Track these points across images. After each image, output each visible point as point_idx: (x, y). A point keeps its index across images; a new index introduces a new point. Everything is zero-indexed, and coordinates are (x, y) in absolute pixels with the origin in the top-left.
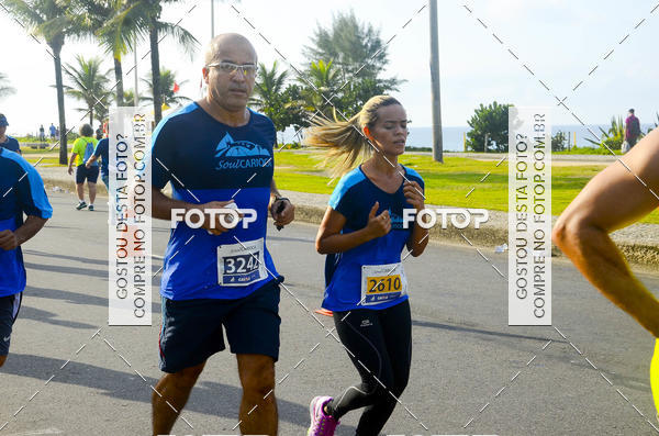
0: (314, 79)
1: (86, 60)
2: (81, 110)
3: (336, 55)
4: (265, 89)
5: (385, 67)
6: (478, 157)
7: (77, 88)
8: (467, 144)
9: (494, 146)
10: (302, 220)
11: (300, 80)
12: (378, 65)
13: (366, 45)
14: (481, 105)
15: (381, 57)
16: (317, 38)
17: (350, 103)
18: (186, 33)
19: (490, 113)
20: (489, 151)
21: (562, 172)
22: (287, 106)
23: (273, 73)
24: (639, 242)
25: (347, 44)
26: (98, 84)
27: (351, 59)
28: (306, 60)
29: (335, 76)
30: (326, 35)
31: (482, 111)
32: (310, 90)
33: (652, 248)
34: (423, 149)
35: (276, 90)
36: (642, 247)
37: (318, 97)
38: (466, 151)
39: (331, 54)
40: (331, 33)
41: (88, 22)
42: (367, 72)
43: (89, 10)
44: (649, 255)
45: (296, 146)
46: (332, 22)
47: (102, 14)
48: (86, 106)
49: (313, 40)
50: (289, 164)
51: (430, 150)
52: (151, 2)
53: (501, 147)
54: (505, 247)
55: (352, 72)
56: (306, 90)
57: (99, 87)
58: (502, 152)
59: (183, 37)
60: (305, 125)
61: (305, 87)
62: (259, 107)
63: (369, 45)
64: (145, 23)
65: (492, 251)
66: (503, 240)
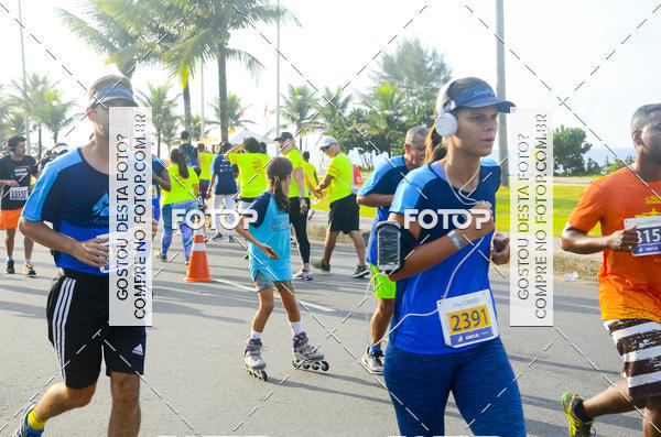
0: (378, 102)
1: (156, 86)
3: (401, 79)
9: (561, 171)
11: (365, 103)
18: (253, 59)
19: (557, 137)
23: (338, 97)
26: (166, 109)
27: (415, 83)
28: (371, 84)
29: (399, 99)
30: (391, 59)
32: (373, 113)
35: (341, 113)
37: (382, 120)
39: (396, 78)
41: (158, 49)
42: (432, 95)
43: (160, 37)
47: (171, 41)
48: (155, 130)
52: (219, 29)
53: (569, 170)
54: (576, 275)
55: (416, 95)
56: (371, 113)
57: (167, 111)
58: (570, 176)
59: (250, 63)
60: (370, 148)
61: (369, 110)
62: (323, 131)
63: (434, 68)
64: (213, 50)
65: (561, 278)
66: (573, 268)
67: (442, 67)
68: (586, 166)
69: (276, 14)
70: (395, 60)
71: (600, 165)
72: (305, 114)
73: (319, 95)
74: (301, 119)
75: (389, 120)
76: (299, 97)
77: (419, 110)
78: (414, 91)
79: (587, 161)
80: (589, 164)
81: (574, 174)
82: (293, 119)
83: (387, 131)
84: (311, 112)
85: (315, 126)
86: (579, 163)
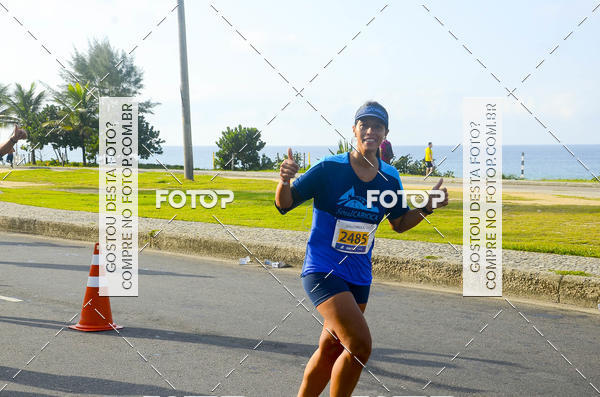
0: (71, 100)
3: (92, 79)
4: (23, 108)
5: (139, 91)
6: (226, 175)
8: (216, 162)
9: (240, 165)
10: (59, 237)
11: (58, 100)
12: (133, 89)
13: (121, 71)
14: (228, 128)
15: (137, 81)
16: (74, 62)
19: (236, 136)
20: (236, 169)
22: (45, 125)
23: (30, 93)
25: (102, 69)
27: (107, 83)
28: (64, 82)
29: (92, 97)
30: (84, 60)
31: (229, 133)
32: (67, 110)
34: (176, 167)
35: (34, 109)
37: (75, 117)
38: (215, 169)
39: (88, 78)
40: (87, 58)
45: (54, 163)
46: (88, 48)
49: (71, 64)
50: (47, 181)
51: (182, 167)
53: (247, 165)
54: (248, 259)
55: (108, 94)
56: (64, 110)
58: (247, 170)
60: (64, 144)
61: (62, 107)
63: (124, 70)
65: (236, 263)
66: (246, 253)
67: (132, 69)
68: (261, 162)
70: (88, 61)
71: (273, 161)
73: (11, 90)
75: (82, 116)
78: (106, 91)
79: (261, 157)
80: (263, 160)
81: (251, 169)
83: (80, 127)
84: (4, 107)
85: (8, 121)
86: (255, 158)
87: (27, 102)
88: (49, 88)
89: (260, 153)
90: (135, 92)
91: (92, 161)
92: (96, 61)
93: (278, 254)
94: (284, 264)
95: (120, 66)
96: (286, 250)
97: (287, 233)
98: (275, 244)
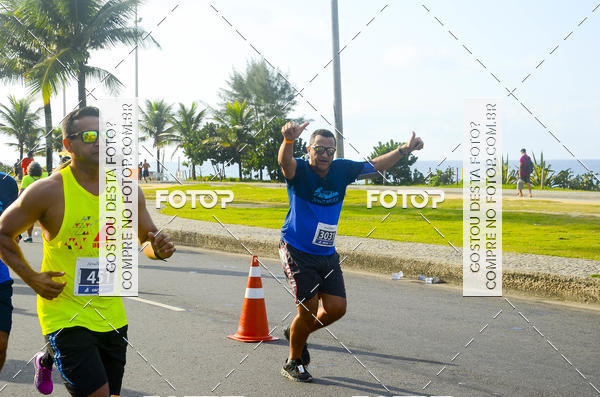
0: (229, 117)
1: (18, 99)
2: (12, 144)
3: (249, 97)
4: (185, 126)
5: (293, 107)
6: (378, 189)
7: (9, 125)
9: (391, 180)
10: (217, 249)
11: (217, 118)
12: (286, 104)
13: (276, 88)
14: (380, 143)
15: (291, 98)
16: (232, 82)
17: (262, 140)
18: (112, 76)
20: (387, 184)
21: (451, 205)
22: (205, 142)
23: (192, 113)
24: (519, 270)
25: (258, 87)
26: (29, 121)
27: (262, 101)
28: (222, 101)
29: (248, 115)
30: (240, 77)
31: (381, 148)
32: (225, 128)
33: (530, 276)
35: (195, 127)
36: (522, 275)
37: (233, 134)
38: (366, 184)
39: (245, 96)
40: (245, 77)
41: (19, 66)
42: (278, 112)
43: (21, 56)
44: (527, 283)
45: (212, 178)
46: (246, 67)
47: (33, 59)
48: (17, 141)
49: (229, 83)
52: (79, 49)
53: (399, 180)
54: (401, 274)
55: (264, 112)
56: (222, 127)
57: (29, 124)
58: (399, 185)
59: (109, 80)
60: (222, 160)
61: (220, 125)
62: (179, 143)
63: (279, 88)
64: (74, 67)
65: (389, 277)
66: (399, 268)
67: (286, 86)
68: (413, 176)
69: (134, 35)
71: (425, 175)
72: (162, 128)
73: (175, 109)
74: (159, 132)
75: (239, 133)
76: (156, 112)
77: (267, 125)
78: (262, 108)
79: (413, 172)
80: (415, 175)
81: (402, 183)
82: (151, 133)
83: (237, 144)
84: (168, 126)
85: (171, 139)
86: (407, 173)
87: (189, 119)
88: (209, 107)
89: (412, 168)
90: (289, 109)
91: (248, 176)
92: (253, 80)
93: (432, 269)
94: (438, 280)
95: (276, 84)
96: (440, 266)
97: (441, 248)
98: (428, 259)
